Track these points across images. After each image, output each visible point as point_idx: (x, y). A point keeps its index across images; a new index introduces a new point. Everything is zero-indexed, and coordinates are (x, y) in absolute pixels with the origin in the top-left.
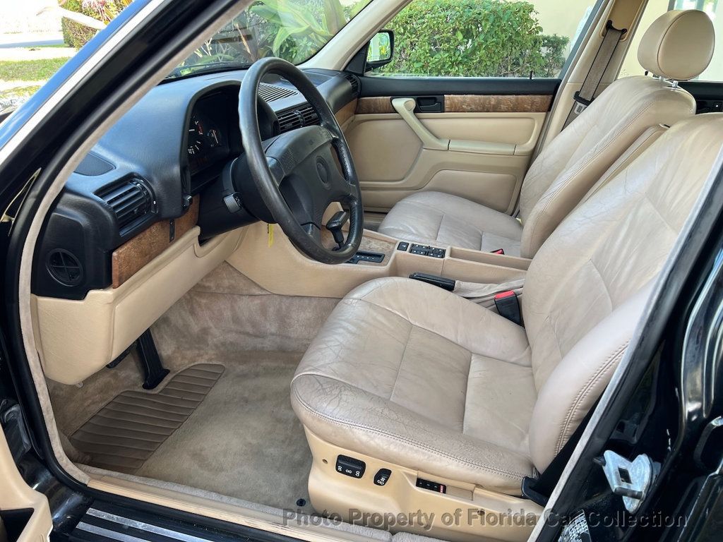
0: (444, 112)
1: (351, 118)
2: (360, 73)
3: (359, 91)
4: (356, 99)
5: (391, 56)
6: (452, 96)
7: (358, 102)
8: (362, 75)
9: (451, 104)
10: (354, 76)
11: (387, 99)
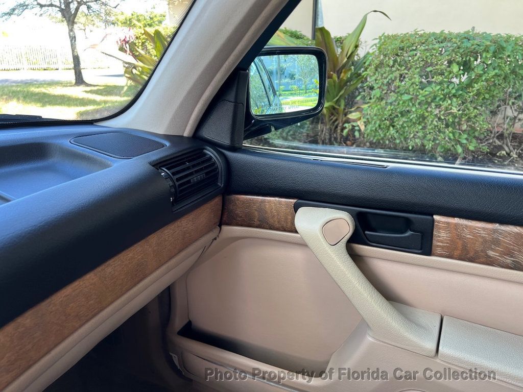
0: (429, 253)
1: (211, 236)
2: (226, 141)
3: (221, 184)
4: (218, 200)
5: (320, 103)
6: (456, 220)
7: (224, 204)
8: (234, 148)
9: (452, 241)
10: (210, 152)
11: (287, 204)
